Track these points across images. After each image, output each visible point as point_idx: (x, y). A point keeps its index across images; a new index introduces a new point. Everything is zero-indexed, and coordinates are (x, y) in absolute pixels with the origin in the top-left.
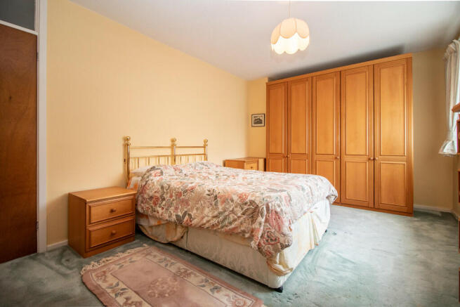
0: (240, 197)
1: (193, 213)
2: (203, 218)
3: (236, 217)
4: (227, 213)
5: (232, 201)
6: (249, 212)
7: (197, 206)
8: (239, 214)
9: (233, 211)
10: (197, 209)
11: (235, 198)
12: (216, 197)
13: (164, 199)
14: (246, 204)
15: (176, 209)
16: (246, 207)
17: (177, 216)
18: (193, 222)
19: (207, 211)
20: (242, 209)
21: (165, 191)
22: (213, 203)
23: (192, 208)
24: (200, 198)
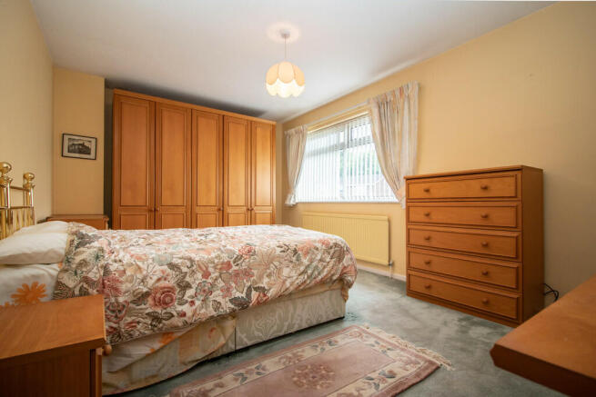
0: (323, 243)
1: (265, 283)
2: (284, 282)
3: (325, 264)
4: (314, 264)
5: (317, 249)
6: (336, 255)
7: (268, 271)
8: (328, 260)
9: (321, 260)
10: (269, 276)
11: (319, 245)
12: (295, 252)
13: (188, 286)
14: (331, 248)
15: (227, 290)
16: (332, 251)
17: (233, 301)
18: (269, 295)
19: (286, 272)
20: (329, 253)
21: (185, 269)
22: (294, 259)
23: (261, 278)
24: (269, 259)
